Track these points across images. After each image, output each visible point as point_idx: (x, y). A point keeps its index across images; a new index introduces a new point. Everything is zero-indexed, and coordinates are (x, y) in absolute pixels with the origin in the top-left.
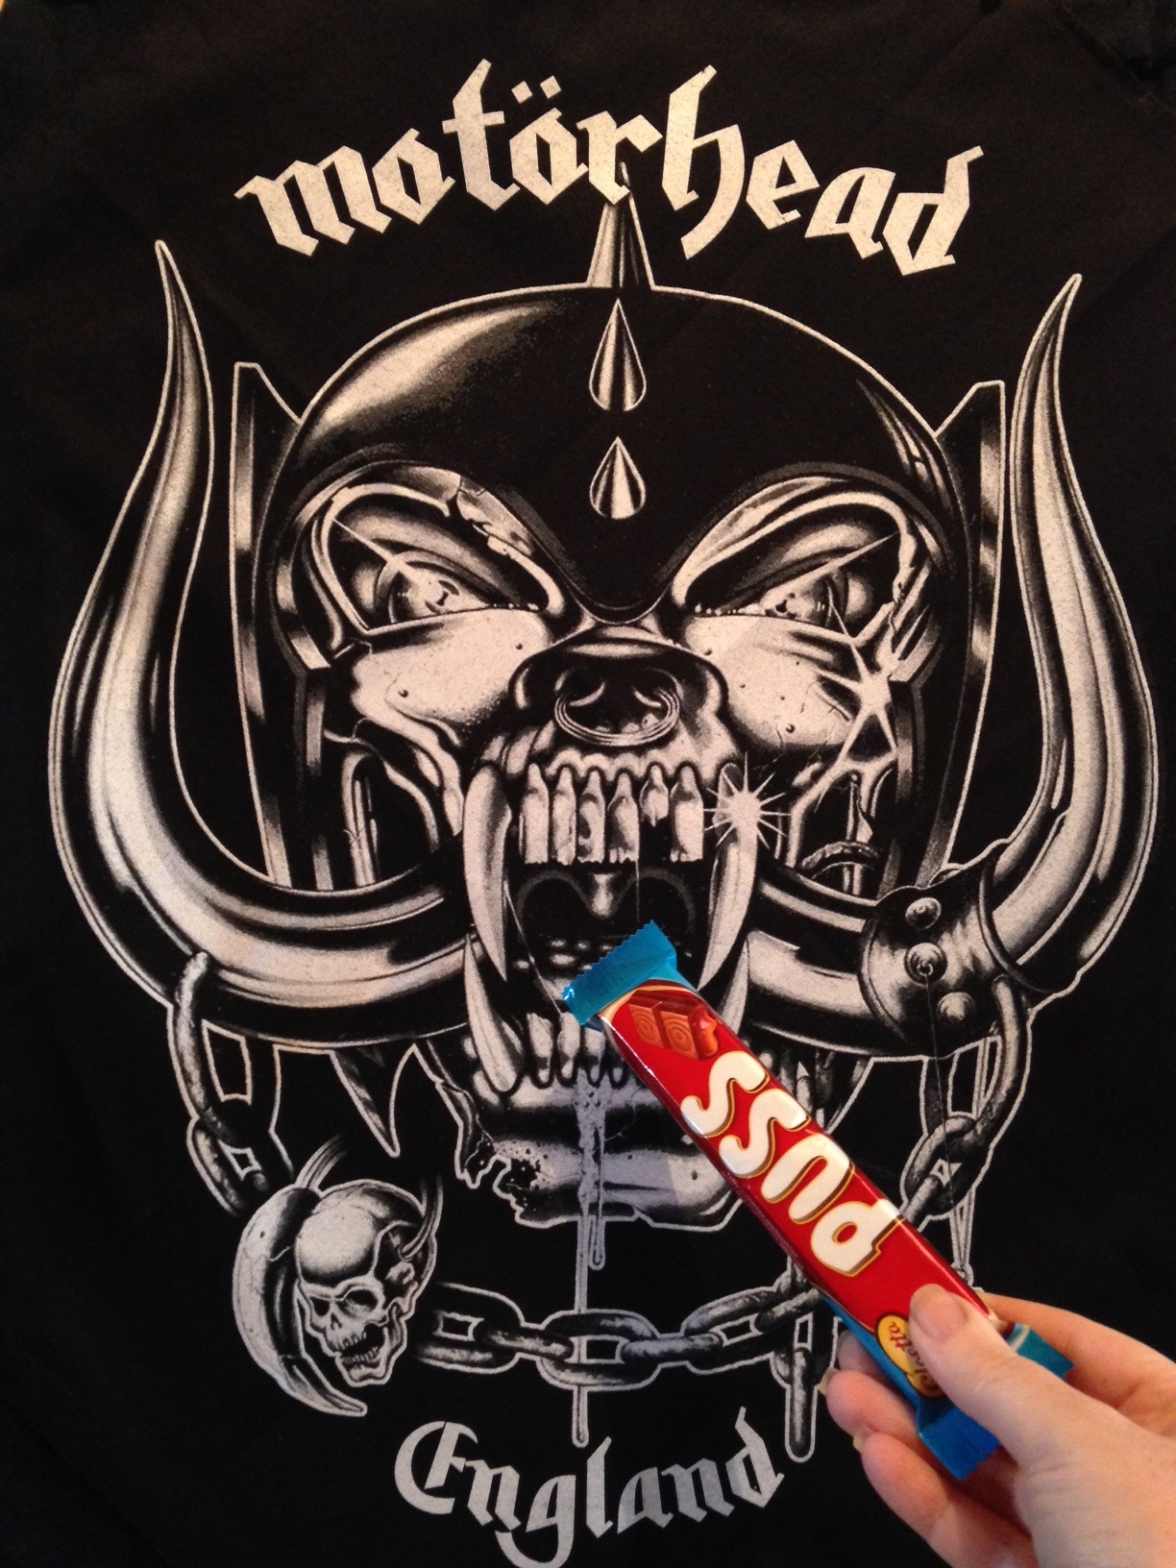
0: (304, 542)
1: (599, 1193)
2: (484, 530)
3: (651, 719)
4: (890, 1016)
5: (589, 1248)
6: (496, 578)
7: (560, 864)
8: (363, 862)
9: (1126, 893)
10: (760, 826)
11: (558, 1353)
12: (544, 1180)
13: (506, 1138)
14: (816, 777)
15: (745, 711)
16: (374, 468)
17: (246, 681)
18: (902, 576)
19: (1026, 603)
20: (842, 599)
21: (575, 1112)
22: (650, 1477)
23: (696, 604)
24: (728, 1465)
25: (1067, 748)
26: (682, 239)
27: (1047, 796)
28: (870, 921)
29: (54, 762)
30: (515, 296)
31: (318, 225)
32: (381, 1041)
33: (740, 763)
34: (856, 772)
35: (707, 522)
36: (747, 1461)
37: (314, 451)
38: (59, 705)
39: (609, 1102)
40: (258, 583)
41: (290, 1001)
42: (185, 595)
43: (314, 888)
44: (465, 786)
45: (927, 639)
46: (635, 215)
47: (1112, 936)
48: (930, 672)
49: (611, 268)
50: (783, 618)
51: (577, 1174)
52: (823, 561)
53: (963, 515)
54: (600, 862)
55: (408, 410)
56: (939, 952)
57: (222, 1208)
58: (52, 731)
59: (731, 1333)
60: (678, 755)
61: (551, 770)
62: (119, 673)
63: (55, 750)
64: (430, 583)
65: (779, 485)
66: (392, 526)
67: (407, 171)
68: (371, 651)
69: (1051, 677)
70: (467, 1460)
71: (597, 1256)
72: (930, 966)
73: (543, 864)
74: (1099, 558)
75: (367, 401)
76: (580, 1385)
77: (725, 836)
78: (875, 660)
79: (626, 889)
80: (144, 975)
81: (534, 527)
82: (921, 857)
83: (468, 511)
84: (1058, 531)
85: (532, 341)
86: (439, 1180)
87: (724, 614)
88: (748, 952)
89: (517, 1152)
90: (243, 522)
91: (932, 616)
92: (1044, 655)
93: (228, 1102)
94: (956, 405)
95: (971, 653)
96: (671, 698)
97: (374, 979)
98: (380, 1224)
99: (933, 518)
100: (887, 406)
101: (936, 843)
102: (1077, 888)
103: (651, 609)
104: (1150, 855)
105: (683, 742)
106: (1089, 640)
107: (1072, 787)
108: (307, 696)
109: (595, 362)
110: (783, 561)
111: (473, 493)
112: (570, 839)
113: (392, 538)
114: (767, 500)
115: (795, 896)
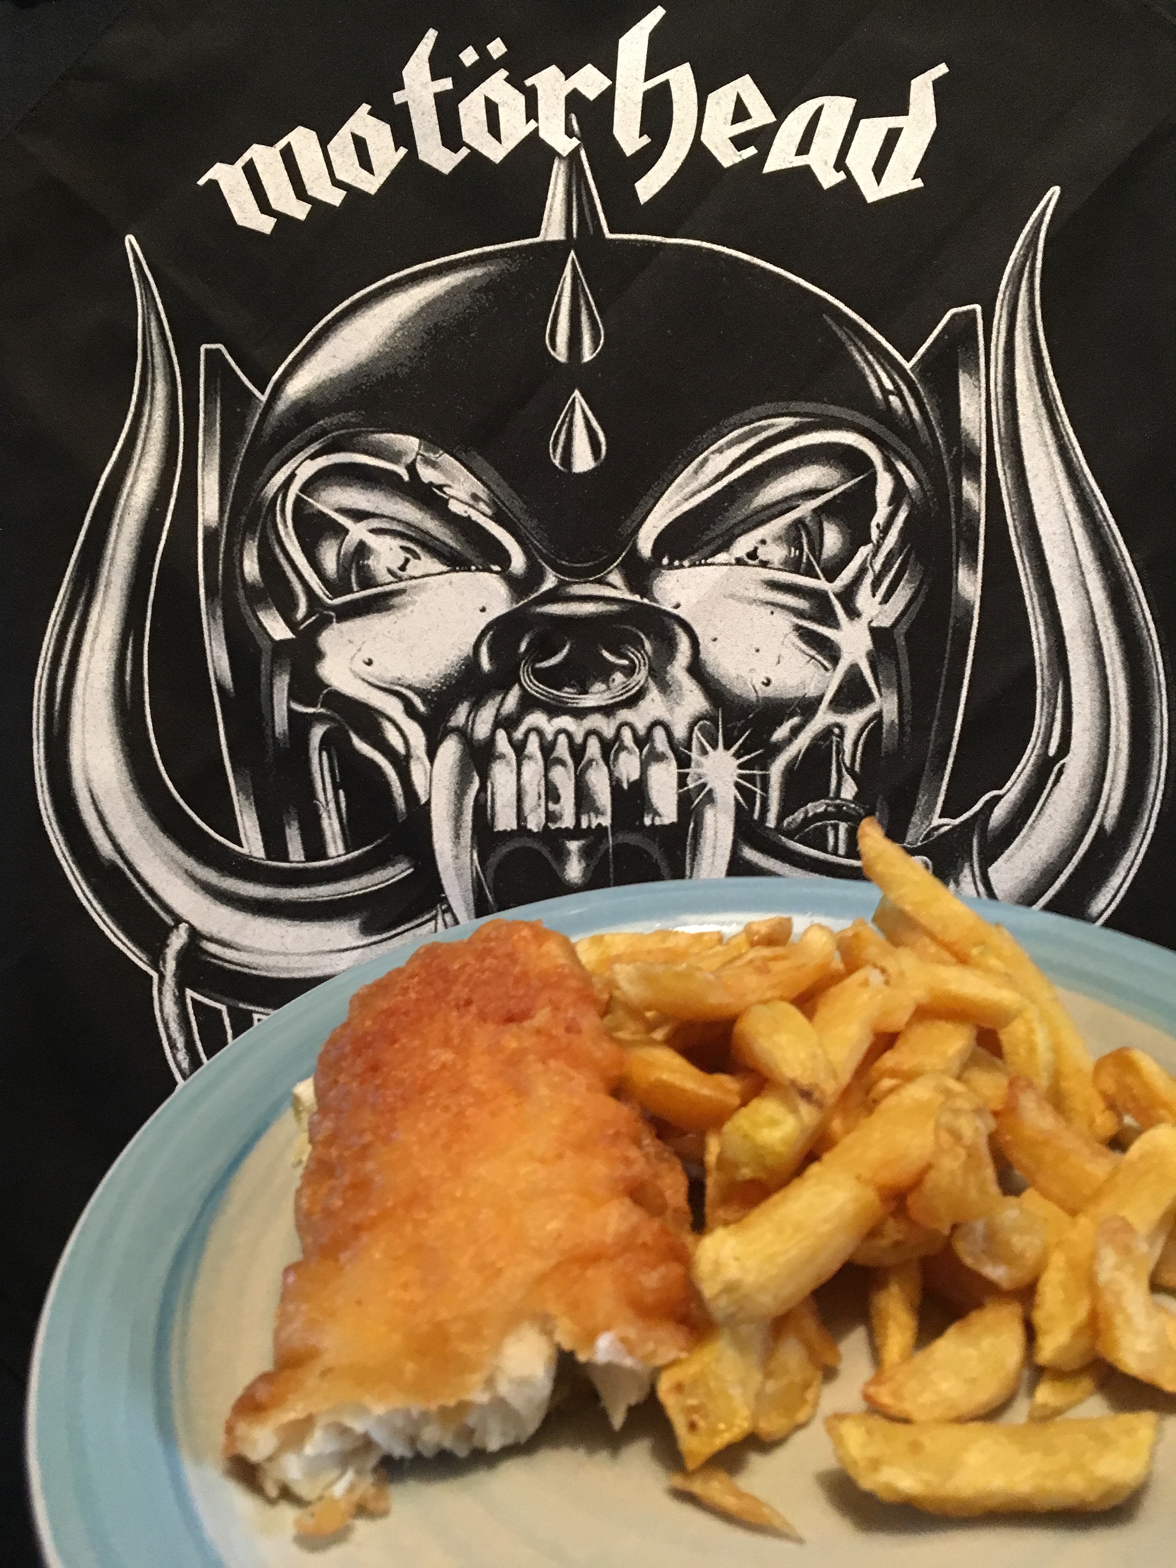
0: (270, 517)
2: (444, 493)
3: (619, 677)
6: (456, 541)
7: (530, 830)
8: (333, 833)
9: (1137, 845)
10: (737, 785)
14: (795, 732)
15: (718, 666)
16: (333, 437)
17: (217, 655)
18: (880, 516)
19: (1013, 539)
20: (816, 541)
23: (664, 557)
25: (1063, 691)
26: (636, 185)
27: (1043, 742)
29: (38, 740)
30: (469, 257)
31: (275, 205)
34: (838, 725)
35: (672, 471)
37: (277, 427)
38: (40, 686)
40: (225, 558)
41: (266, 971)
42: (155, 573)
43: (286, 859)
44: (431, 754)
45: (909, 581)
46: (586, 165)
47: (1122, 892)
48: (914, 617)
49: (563, 220)
50: (754, 566)
52: (794, 504)
53: (943, 448)
54: (572, 827)
55: (366, 378)
58: (35, 712)
60: (648, 714)
61: (518, 735)
62: (96, 652)
63: (38, 729)
64: (391, 549)
65: (746, 428)
66: (353, 494)
67: (360, 144)
68: (335, 620)
69: (1043, 615)
73: (512, 831)
74: (1089, 485)
75: (327, 373)
77: (700, 797)
78: (854, 605)
79: (600, 855)
80: (131, 945)
81: (494, 487)
82: (911, 813)
83: (427, 474)
84: (1045, 460)
85: (487, 300)
87: (693, 565)
90: (211, 501)
91: (913, 556)
92: (1034, 593)
94: (931, 333)
95: (957, 593)
96: (639, 655)
97: (347, 950)
99: (910, 453)
100: (856, 340)
101: (926, 797)
102: (1081, 841)
103: (615, 564)
104: (1162, 803)
105: (653, 700)
106: (1082, 574)
107: (1070, 732)
108: (272, 667)
109: (551, 315)
110: (752, 506)
111: (432, 456)
112: (539, 805)
113: (354, 507)
114: (733, 445)
115: (776, 858)
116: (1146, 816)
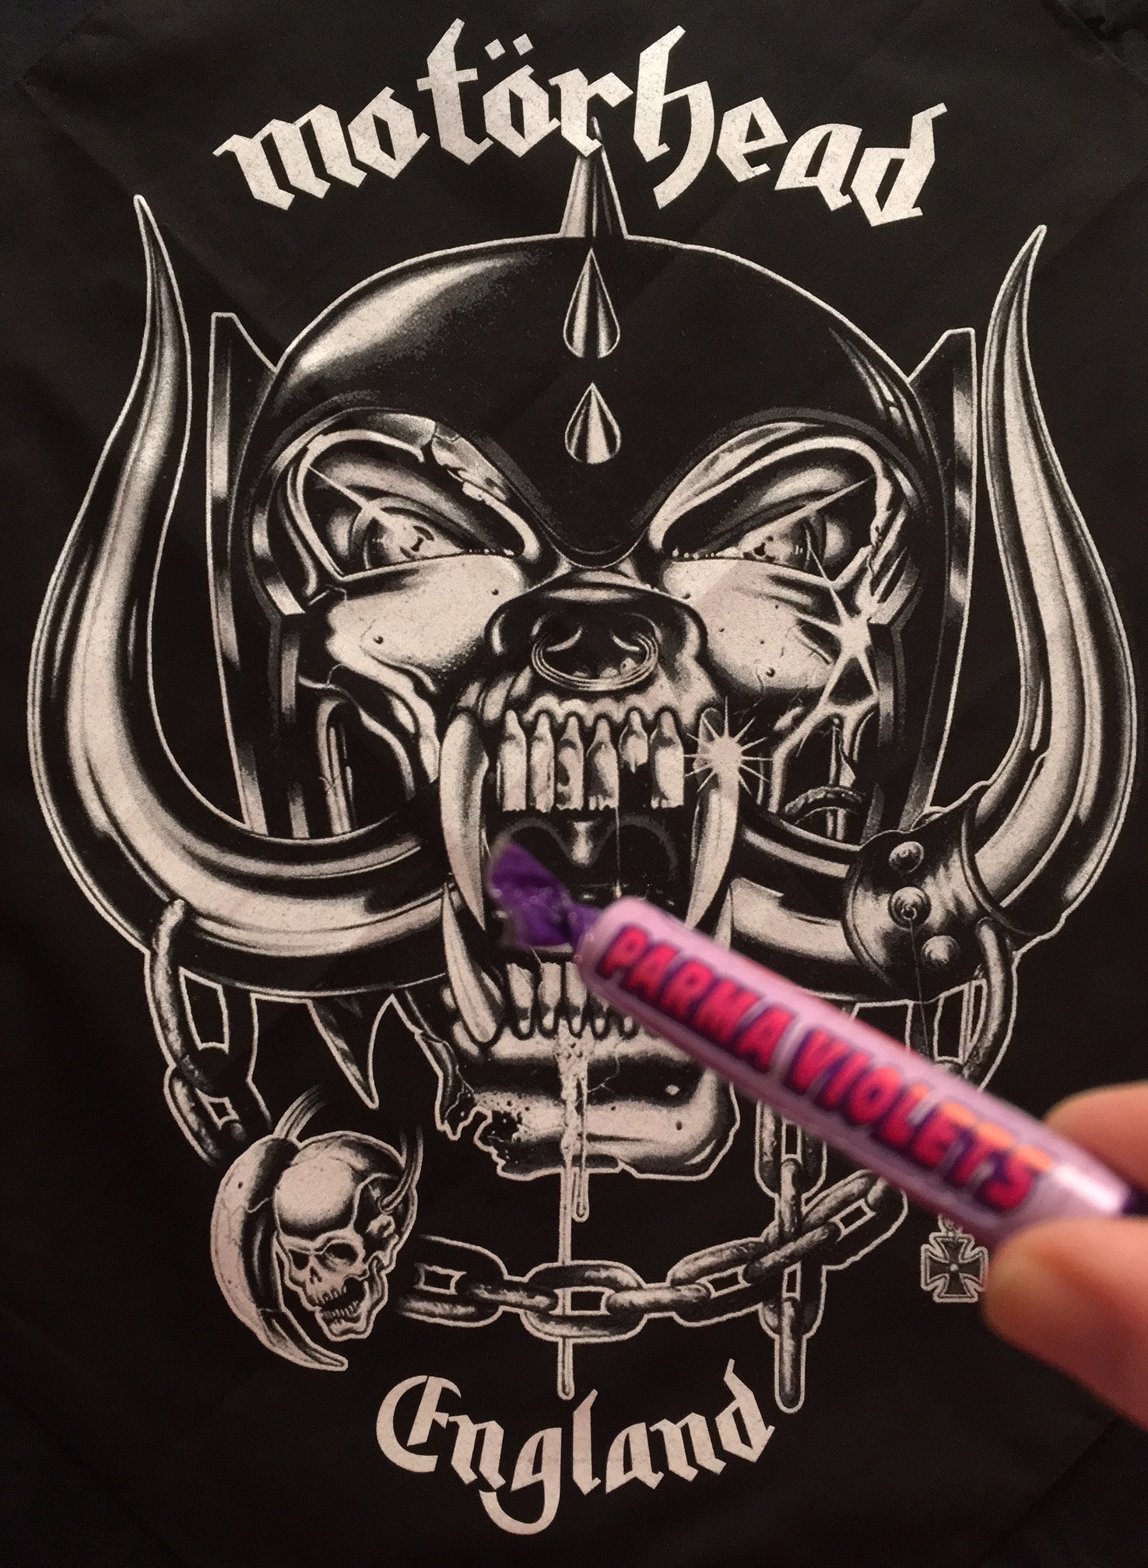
0: (280, 489)
1: (582, 1146)
2: (459, 476)
3: (629, 663)
4: (874, 961)
5: (573, 1200)
6: (471, 523)
7: (539, 811)
8: (339, 810)
9: (1109, 834)
10: (742, 771)
11: (542, 1306)
12: (526, 1132)
13: (486, 1091)
14: (797, 721)
15: (725, 655)
16: (348, 413)
17: (221, 627)
18: (879, 520)
19: (1000, 547)
20: (820, 541)
21: (557, 1064)
22: (637, 1433)
23: (675, 549)
24: (717, 1419)
25: (1045, 690)
26: (655, 189)
27: (1025, 738)
28: (854, 866)
29: (34, 706)
30: (489, 248)
31: (293, 181)
32: (358, 991)
33: (720, 707)
34: (838, 716)
35: (683, 467)
36: (737, 1415)
37: (289, 399)
38: (38, 650)
39: (591, 1053)
40: (233, 531)
41: (265, 949)
42: (162, 543)
43: (290, 836)
44: (441, 733)
45: (906, 582)
46: (607, 167)
47: (1096, 877)
48: (909, 615)
49: (584, 218)
50: (761, 561)
51: (559, 1126)
52: (800, 504)
53: (938, 461)
54: (580, 809)
55: (383, 358)
56: (923, 895)
57: (200, 1158)
58: (31, 676)
59: (718, 1284)
60: (657, 700)
61: (529, 716)
62: (98, 619)
63: (34, 694)
64: (405, 529)
65: (755, 430)
66: (367, 472)
67: (382, 127)
68: (346, 597)
69: (1026, 617)
70: (450, 1416)
71: (581, 1208)
72: (914, 909)
73: (521, 811)
74: (1070, 503)
75: (342, 350)
76: (564, 1337)
77: (706, 782)
78: (854, 603)
79: (607, 835)
80: (121, 921)
81: (509, 473)
82: (904, 800)
83: (443, 457)
84: (1030, 475)
85: (506, 290)
86: (419, 1131)
87: (702, 558)
88: (732, 899)
89: (498, 1104)
90: (220, 471)
91: (911, 558)
92: (1019, 599)
93: (205, 1050)
94: (930, 350)
95: (949, 595)
96: (650, 642)
97: (351, 927)
98: (359, 1176)
99: (910, 463)
100: (859, 353)
101: (918, 786)
102: (1059, 830)
103: (627, 554)
104: (1131, 795)
105: (662, 686)
106: (1062, 583)
107: (1050, 729)
108: (281, 641)
109: (569, 311)
110: (760, 504)
111: (448, 439)
112: (548, 786)
113: (366, 485)
114: (743, 446)
115: (778, 842)
116: (1117, 808)
